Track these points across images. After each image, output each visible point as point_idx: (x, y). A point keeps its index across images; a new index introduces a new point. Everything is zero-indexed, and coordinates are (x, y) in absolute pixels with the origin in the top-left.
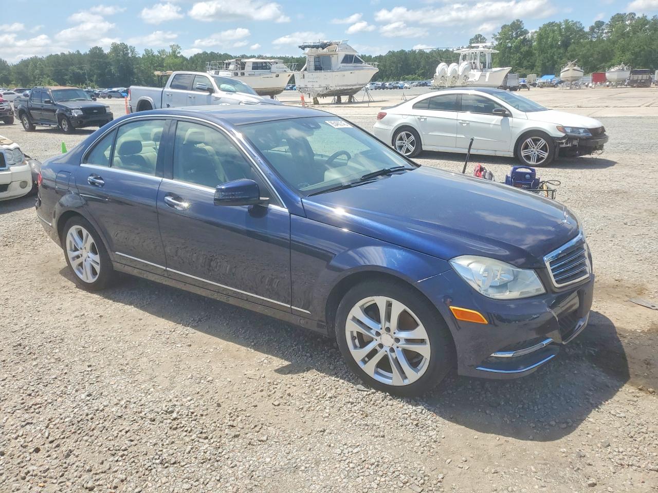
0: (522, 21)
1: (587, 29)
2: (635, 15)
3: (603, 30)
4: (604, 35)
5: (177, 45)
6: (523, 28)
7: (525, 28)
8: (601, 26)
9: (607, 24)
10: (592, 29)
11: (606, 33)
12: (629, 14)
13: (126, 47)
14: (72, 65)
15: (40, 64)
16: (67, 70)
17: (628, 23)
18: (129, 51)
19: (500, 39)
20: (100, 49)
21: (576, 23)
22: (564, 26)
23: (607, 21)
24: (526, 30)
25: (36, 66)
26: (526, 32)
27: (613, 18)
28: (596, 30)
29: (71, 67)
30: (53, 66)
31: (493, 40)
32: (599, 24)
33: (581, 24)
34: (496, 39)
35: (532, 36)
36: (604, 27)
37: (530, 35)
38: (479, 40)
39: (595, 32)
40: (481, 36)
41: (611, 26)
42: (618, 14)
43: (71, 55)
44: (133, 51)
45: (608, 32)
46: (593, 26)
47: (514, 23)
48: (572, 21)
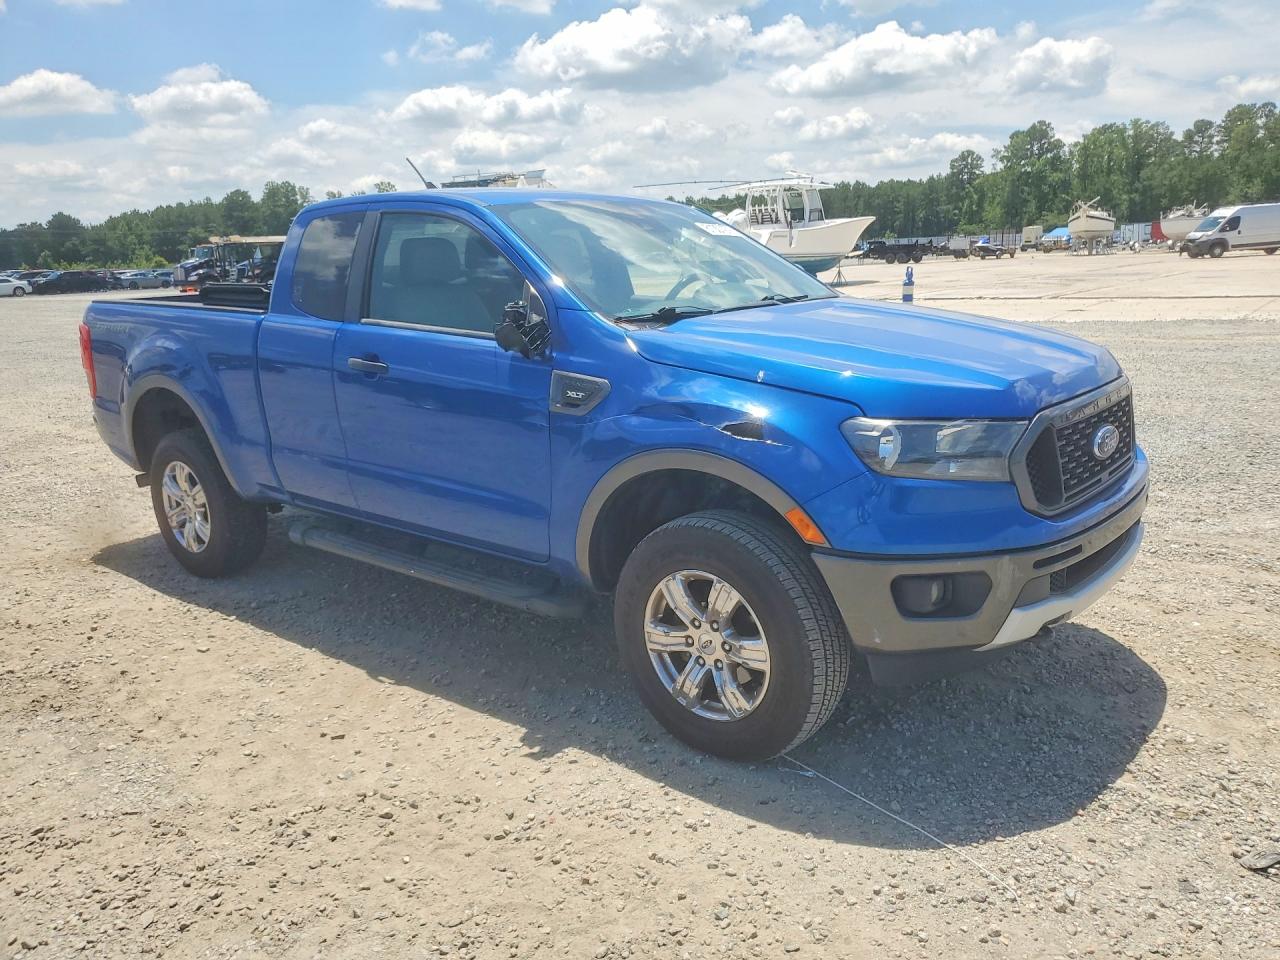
0: (1049, 124)
1: (1179, 137)
2: (1275, 107)
3: (1211, 137)
4: (1215, 147)
5: (389, 184)
6: (1051, 137)
7: (1056, 137)
8: (1207, 129)
9: (1219, 126)
10: (1189, 135)
11: (1218, 143)
12: (1265, 105)
13: (294, 188)
14: (194, 225)
15: (137, 225)
16: (185, 234)
17: (1260, 122)
18: (298, 197)
19: (1008, 159)
20: (245, 195)
21: (1157, 125)
22: (1131, 132)
23: (1218, 119)
24: (1059, 141)
25: (130, 229)
26: (1059, 145)
27: (1229, 114)
28: (1196, 138)
29: (192, 230)
30: (158, 227)
31: (994, 161)
32: (1203, 127)
33: (1168, 128)
34: (1001, 160)
35: (1071, 153)
36: (1212, 131)
37: (1066, 149)
38: (969, 161)
39: (1196, 142)
40: (973, 153)
41: (1227, 129)
42: (1239, 106)
43: (194, 207)
44: (305, 197)
45: (1223, 141)
46: (1189, 130)
47: (1034, 127)
48: (1148, 122)
